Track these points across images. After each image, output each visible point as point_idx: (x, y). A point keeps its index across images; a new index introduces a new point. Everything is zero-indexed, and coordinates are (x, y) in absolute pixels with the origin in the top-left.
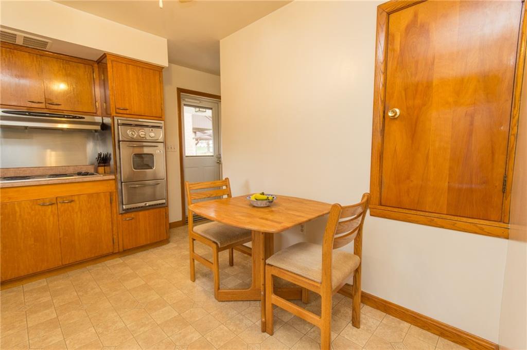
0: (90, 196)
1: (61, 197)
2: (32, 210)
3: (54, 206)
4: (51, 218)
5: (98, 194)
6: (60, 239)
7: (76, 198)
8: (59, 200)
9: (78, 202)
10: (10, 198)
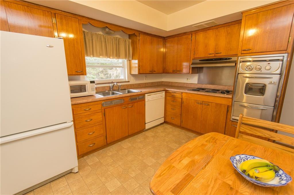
0: (217, 104)
1: (205, 102)
2: (194, 104)
3: (201, 105)
4: (200, 110)
5: (221, 104)
6: (201, 121)
7: (210, 104)
8: (204, 103)
9: (211, 106)
10: (189, 97)
